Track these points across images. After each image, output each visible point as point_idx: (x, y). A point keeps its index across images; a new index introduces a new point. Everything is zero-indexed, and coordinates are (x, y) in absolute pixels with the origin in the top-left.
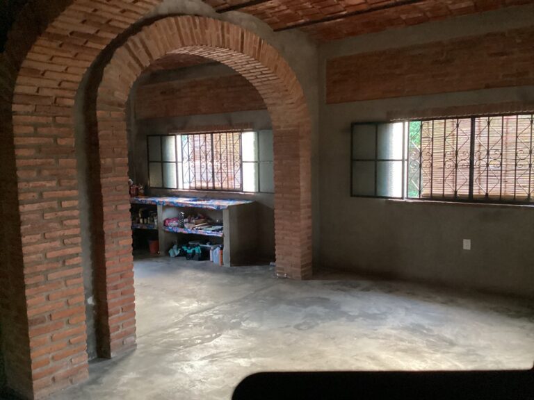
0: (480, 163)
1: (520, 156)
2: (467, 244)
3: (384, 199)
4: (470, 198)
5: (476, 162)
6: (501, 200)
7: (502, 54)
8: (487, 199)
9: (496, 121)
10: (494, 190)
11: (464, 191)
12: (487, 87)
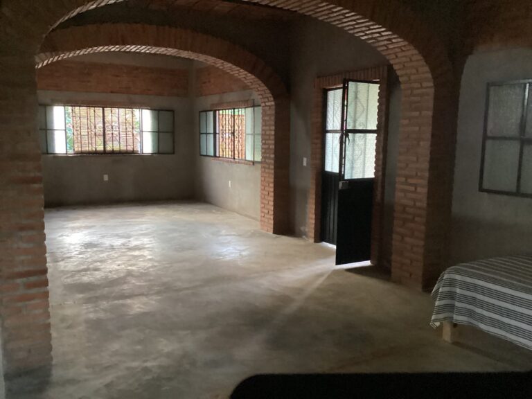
0: (108, 132)
1: (128, 129)
2: (106, 178)
3: (52, 155)
4: (105, 152)
5: (107, 132)
6: (120, 153)
7: (117, 76)
8: (113, 152)
9: (115, 110)
10: (116, 148)
11: (100, 148)
12: (112, 92)
